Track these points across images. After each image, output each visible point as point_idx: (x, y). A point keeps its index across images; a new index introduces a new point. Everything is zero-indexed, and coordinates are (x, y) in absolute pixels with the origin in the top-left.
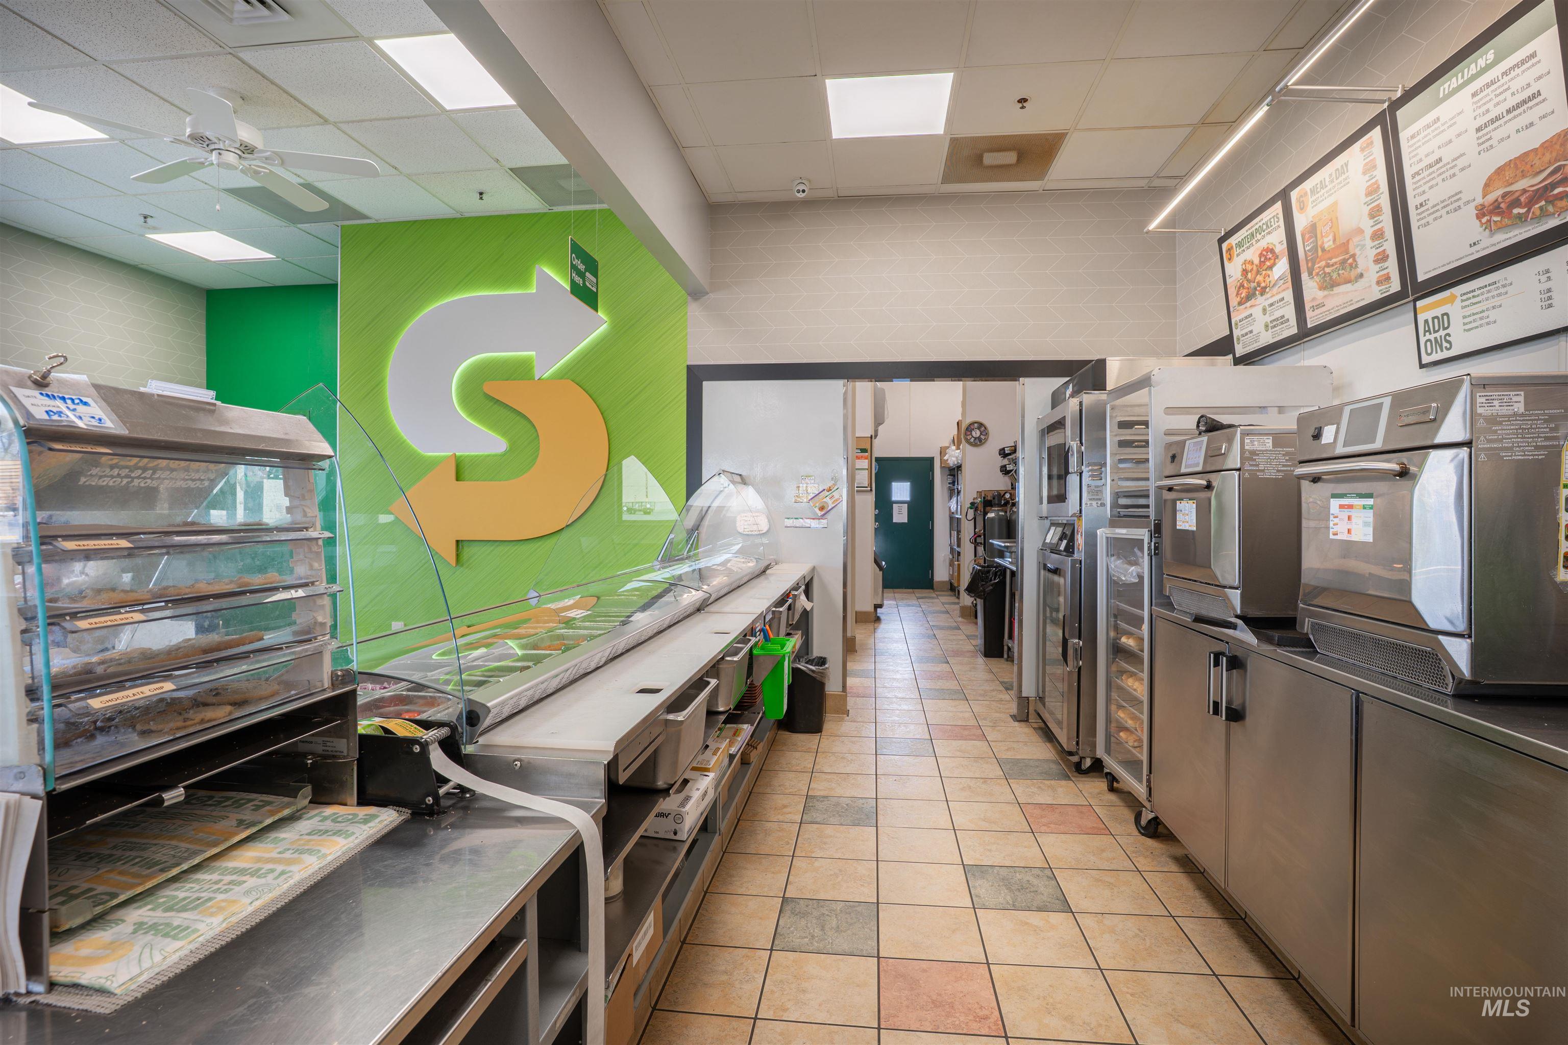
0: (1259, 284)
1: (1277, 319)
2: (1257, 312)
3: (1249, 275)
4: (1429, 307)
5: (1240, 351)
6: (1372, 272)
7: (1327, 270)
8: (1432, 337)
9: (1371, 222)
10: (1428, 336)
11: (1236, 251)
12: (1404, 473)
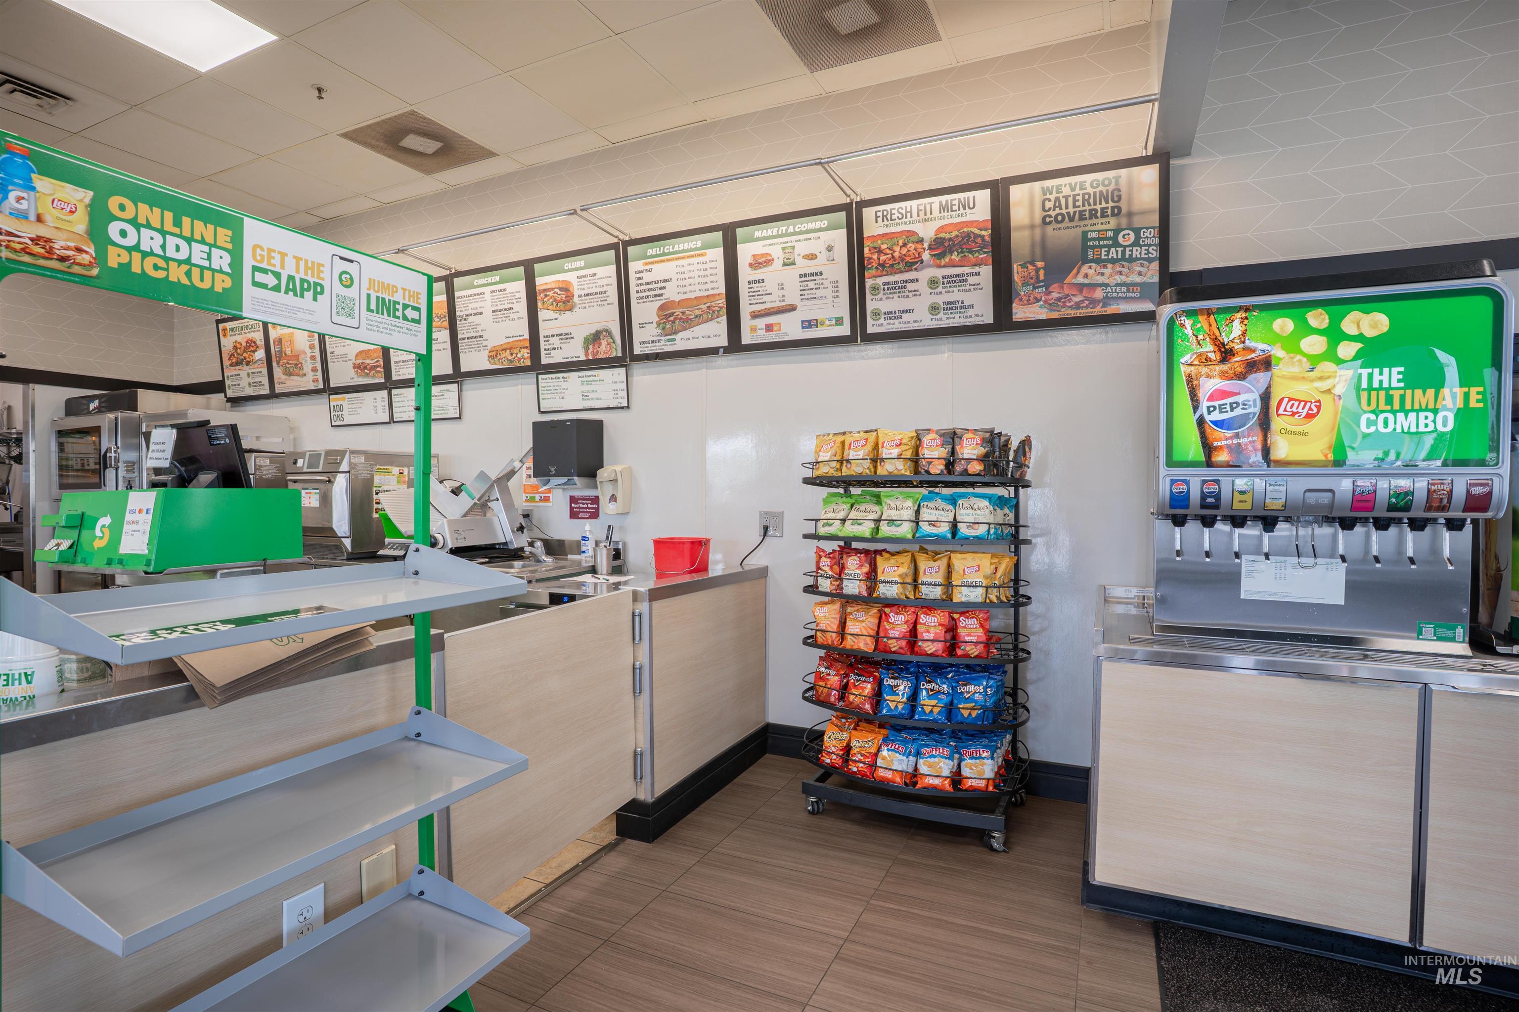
0: (245, 358)
1: (257, 382)
2: (243, 374)
3: (239, 351)
4: (336, 400)
5: (230, 394)
6: (310, 376)
7: (287, 365)
8: (336, 414)
9: (310, 351)
10: (334, 413)
11: (229, 333)
12: (329, 481)
